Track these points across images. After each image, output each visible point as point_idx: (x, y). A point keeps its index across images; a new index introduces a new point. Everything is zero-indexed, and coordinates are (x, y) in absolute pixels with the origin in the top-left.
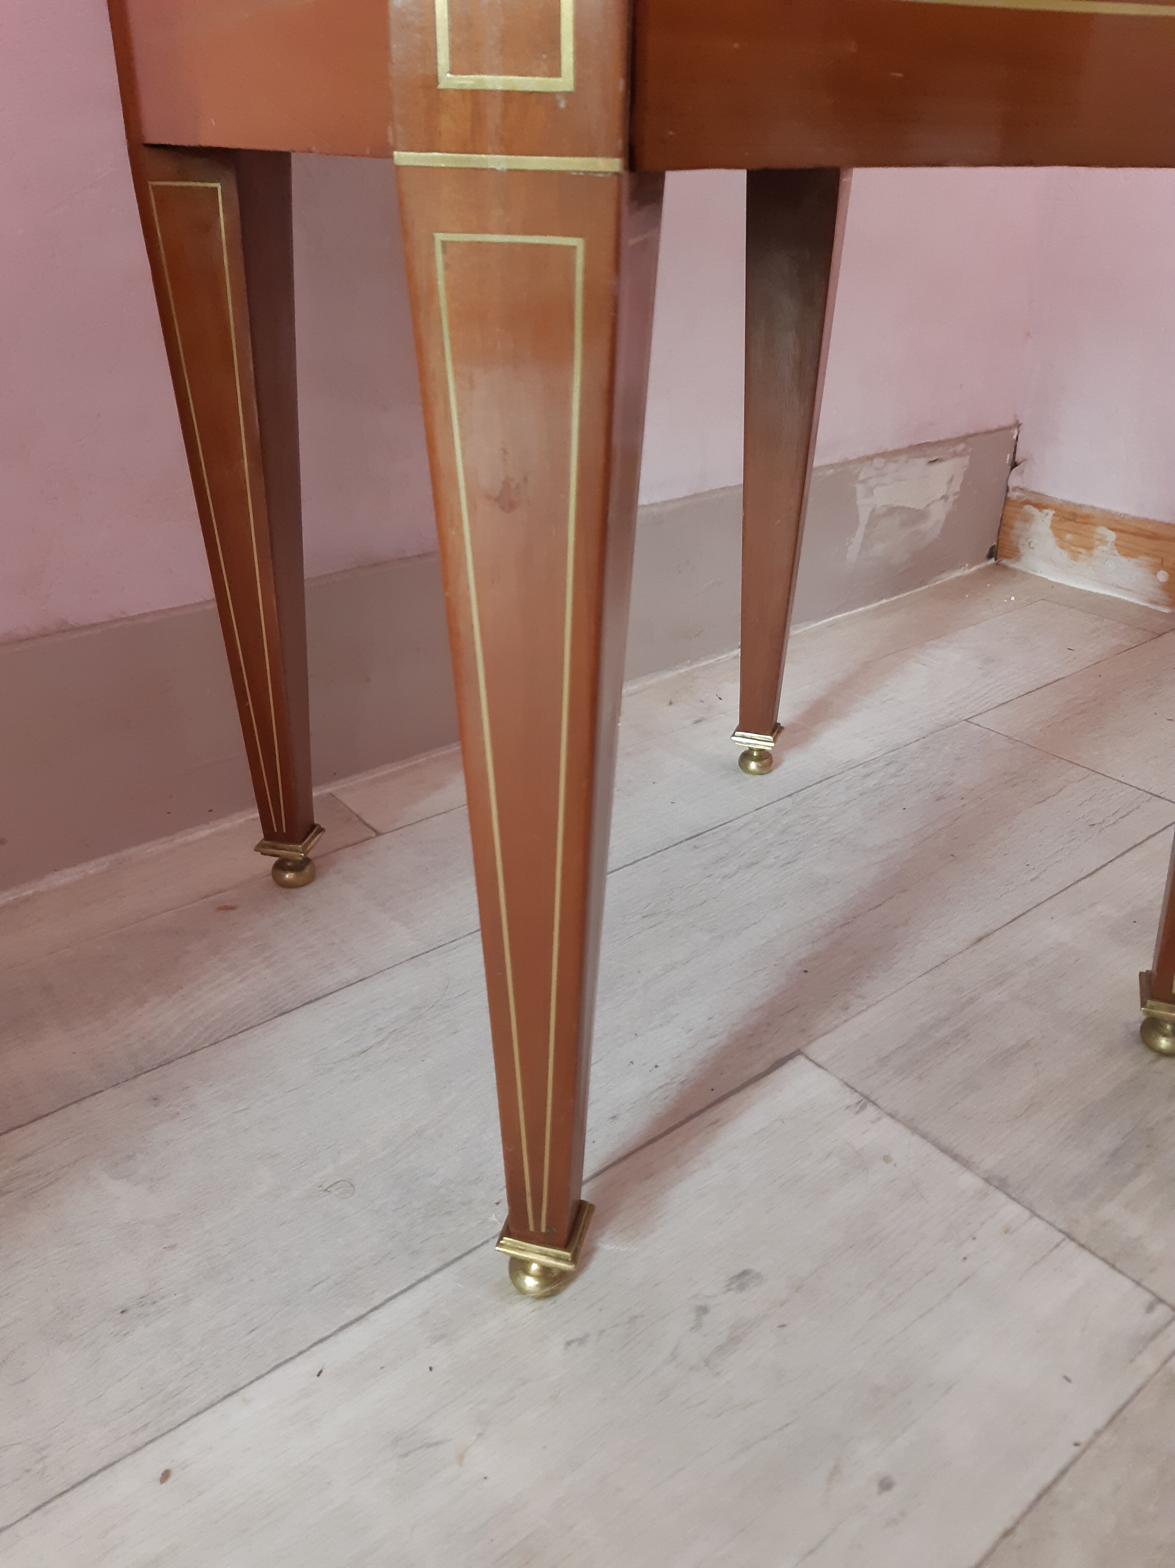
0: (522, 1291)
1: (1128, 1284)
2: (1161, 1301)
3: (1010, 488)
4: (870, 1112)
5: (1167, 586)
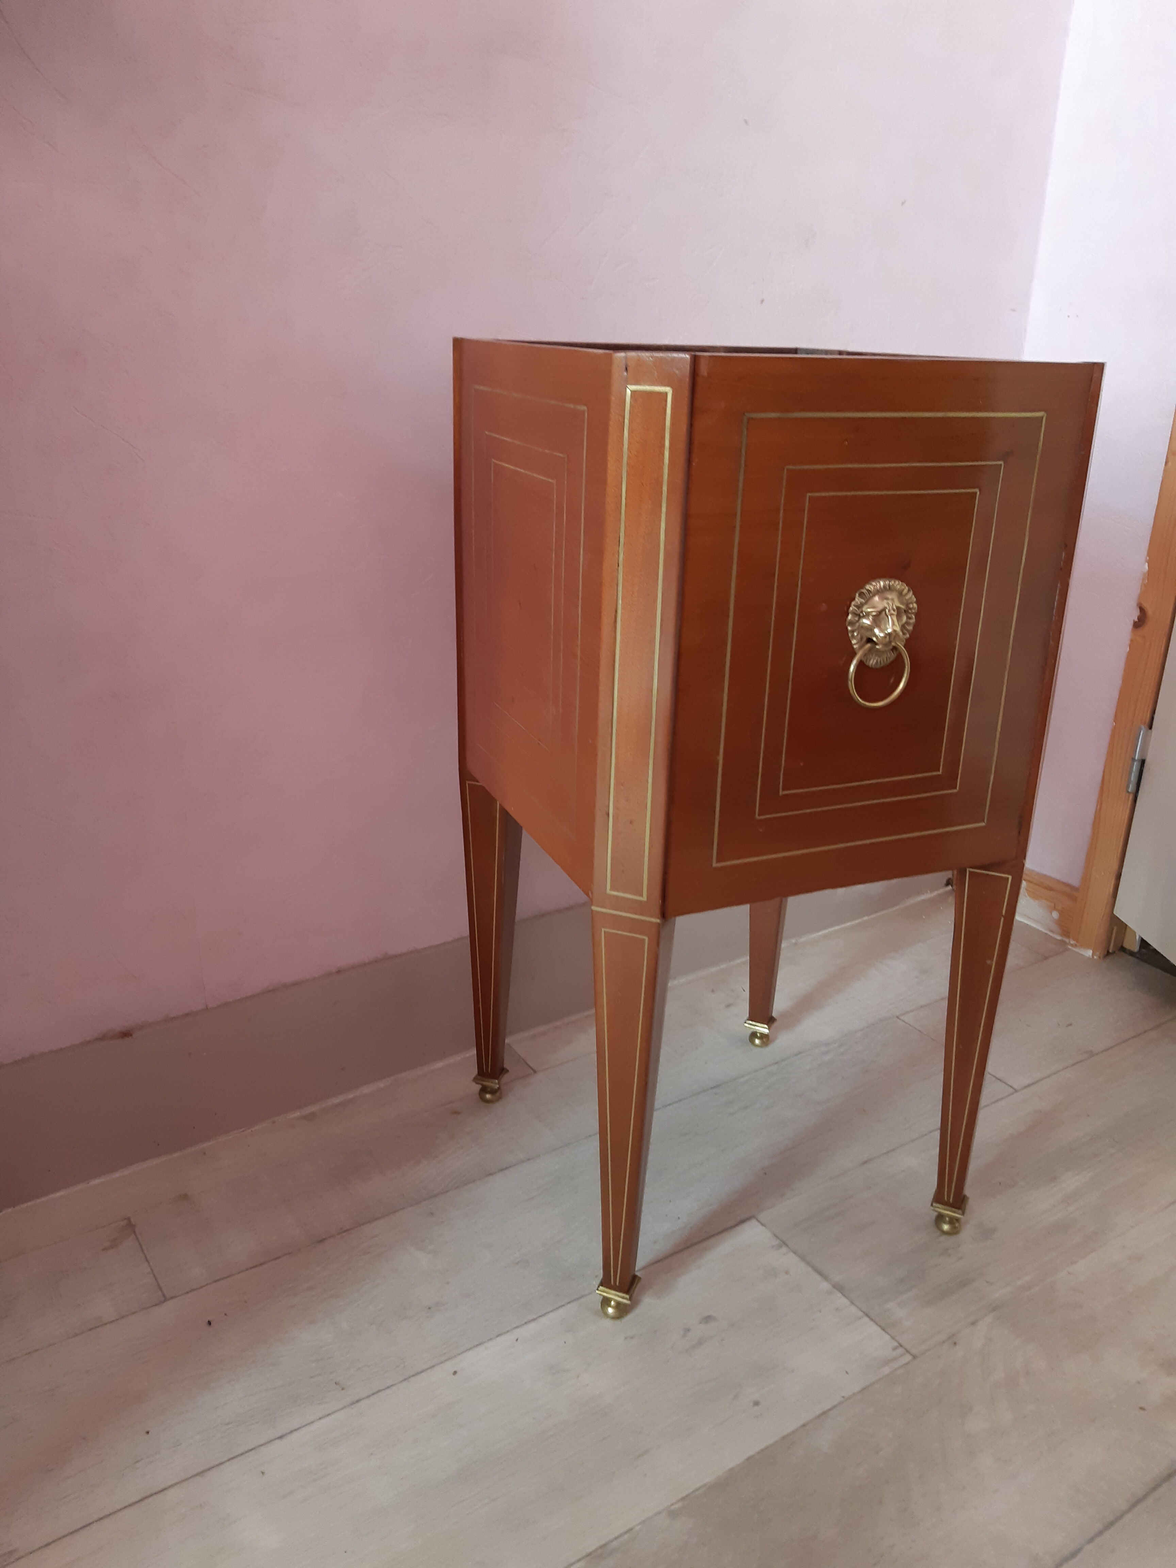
0: (606, 1314)
1: (887, 1337)
2: (901, 1346)
4: (784, 1249)
5: (1059, 921)
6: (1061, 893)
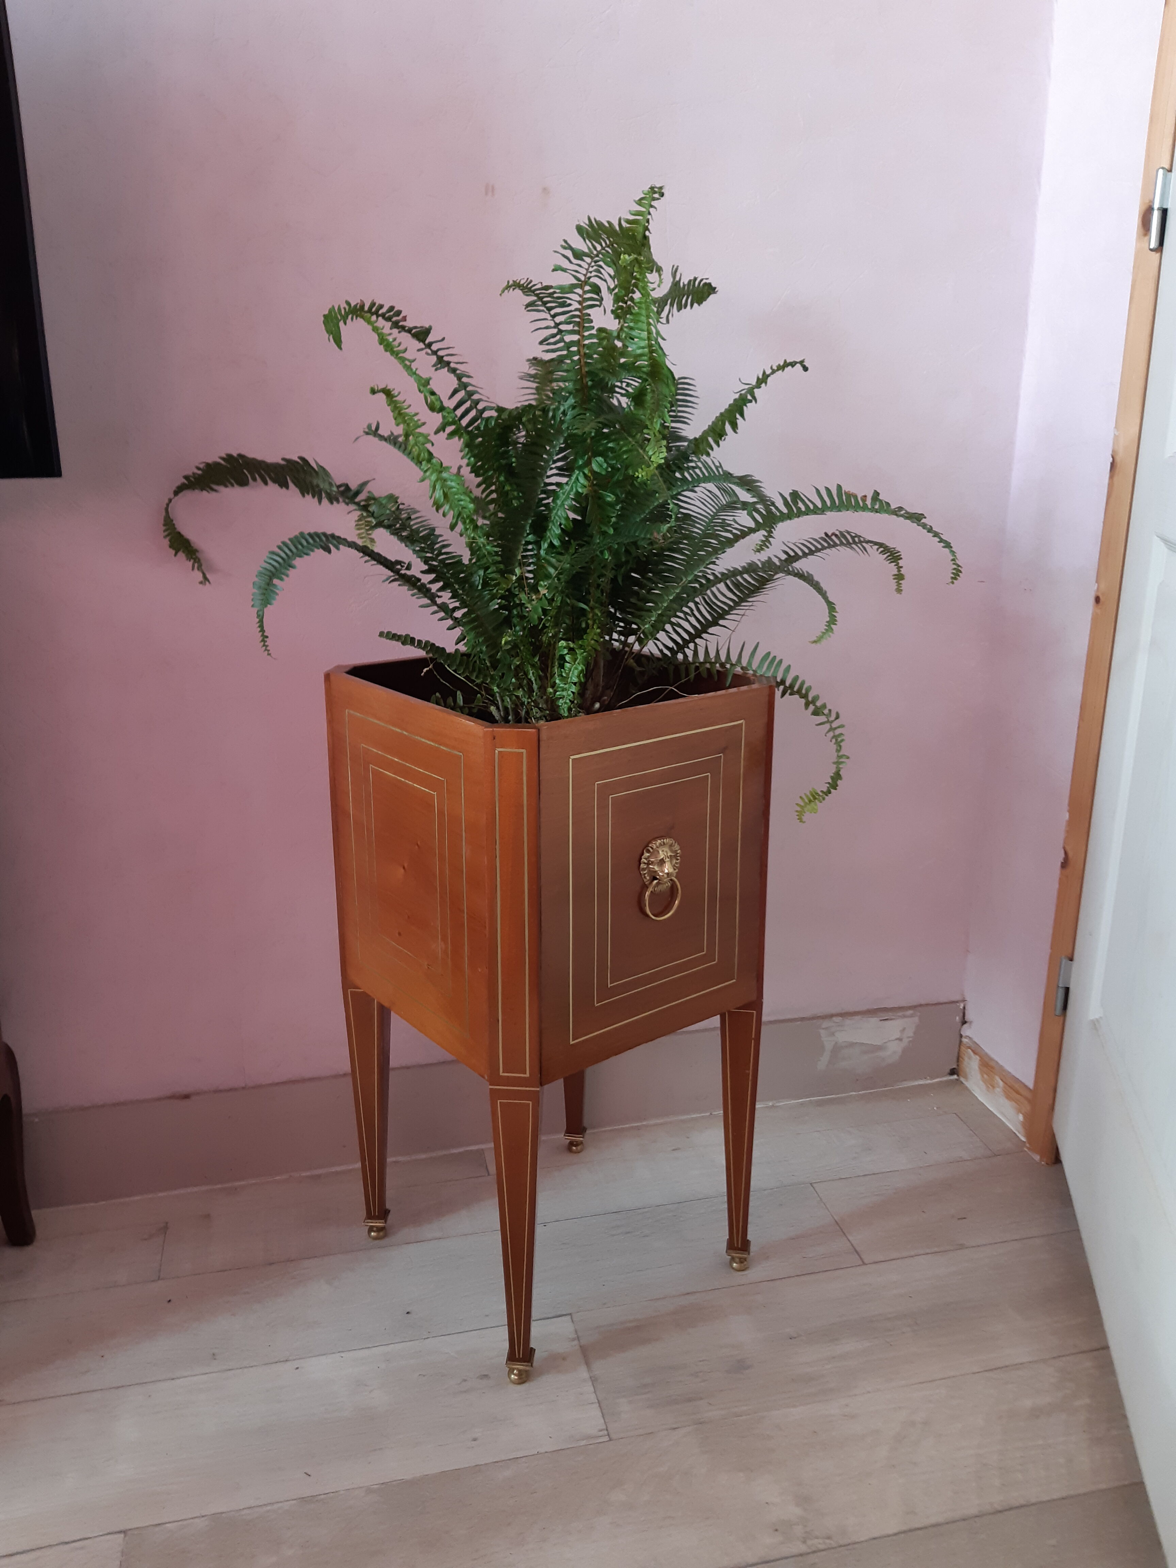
3: (964, 1036)
4: (575, 1342)
5: (1024, 1124)
6: (1026, 1098)
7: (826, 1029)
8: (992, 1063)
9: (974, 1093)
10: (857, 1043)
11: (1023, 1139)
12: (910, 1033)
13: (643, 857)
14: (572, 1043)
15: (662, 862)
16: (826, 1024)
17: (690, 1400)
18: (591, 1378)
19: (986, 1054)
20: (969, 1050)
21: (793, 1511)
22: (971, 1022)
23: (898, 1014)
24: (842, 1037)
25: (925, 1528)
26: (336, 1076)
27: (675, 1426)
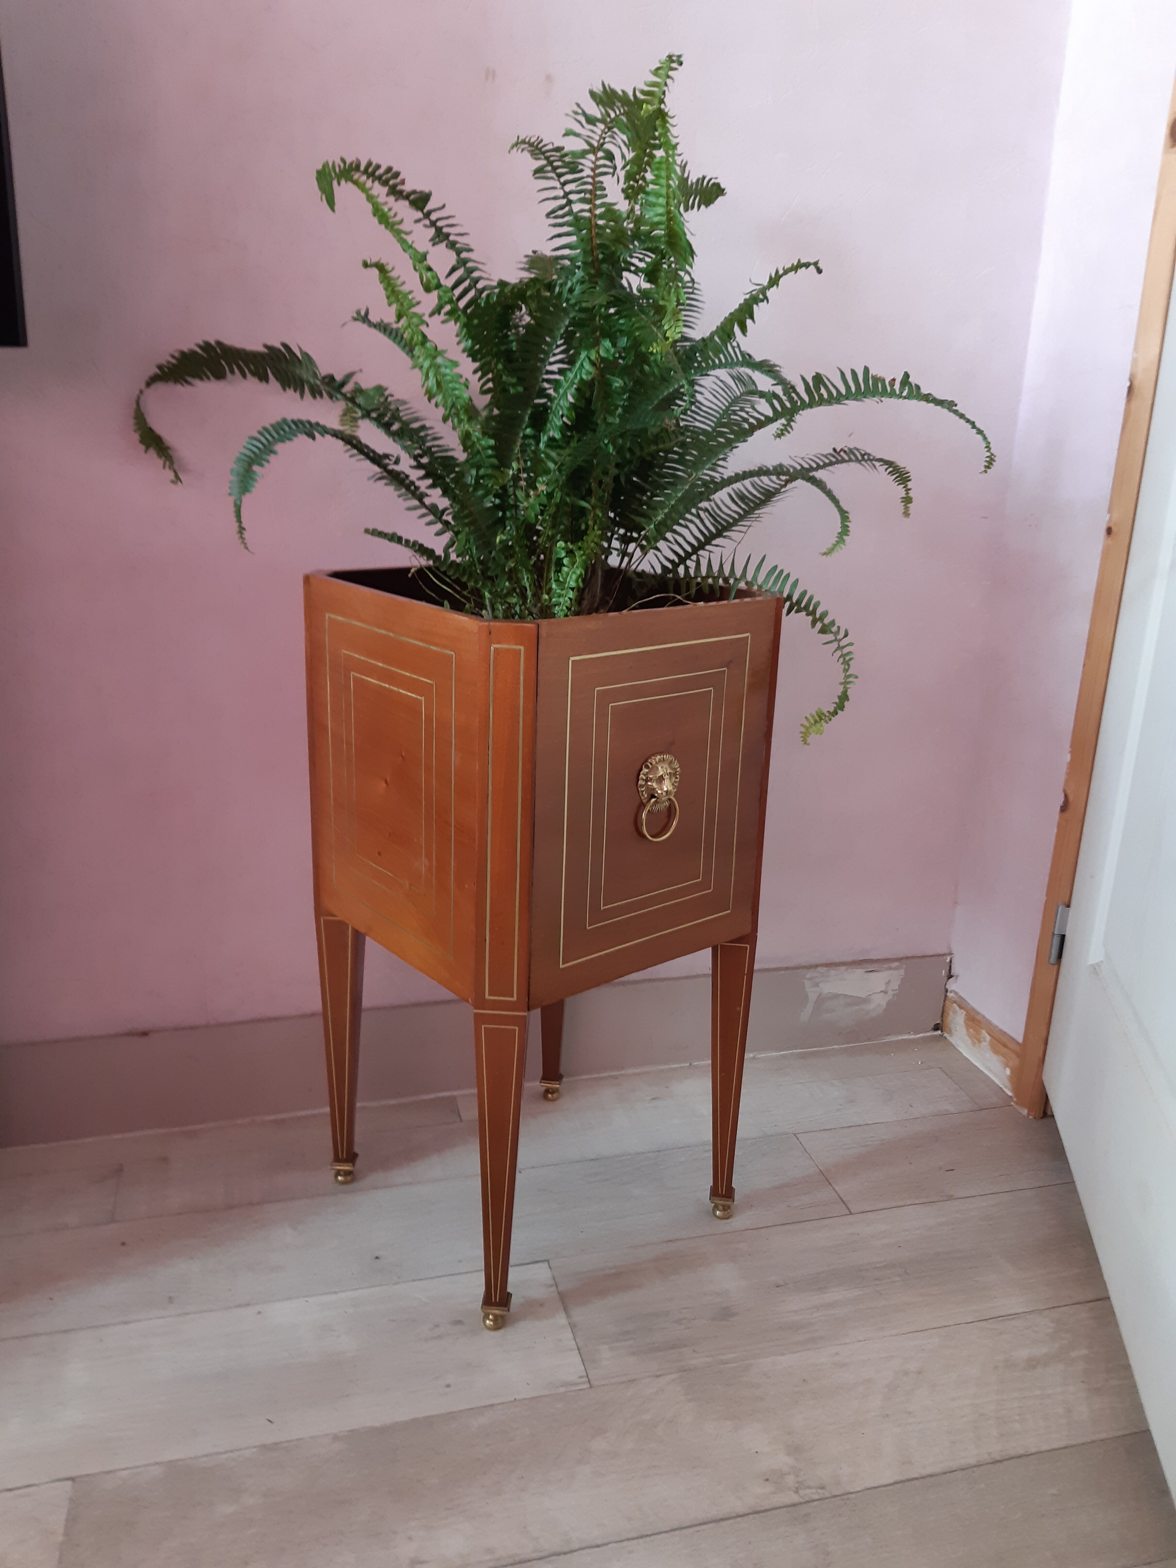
1: (582, 1368)
3: (949, 990)
4: (553, 1288)
5: (1011, 1078)
6: (1013, 1051)
7: (809, 979)
8: (978, 1017)
9: (959, 1049)
10: (841, 995)
11: (1010, 1094)
12: (895, 985)
13: (641, 773)
14: (561, 966)
15: (661, 779)
16: (810, 974)
17: (673, 1347)
18: (569, 1324)
19: (973, 1009)
20: (955, 1004)
21: (782, 1460)
22: (957, 977)
23: (885, 966)
24: (828, 988)
25: (923, 1478)
26: (304, 1016)
27: (658, 1373)
